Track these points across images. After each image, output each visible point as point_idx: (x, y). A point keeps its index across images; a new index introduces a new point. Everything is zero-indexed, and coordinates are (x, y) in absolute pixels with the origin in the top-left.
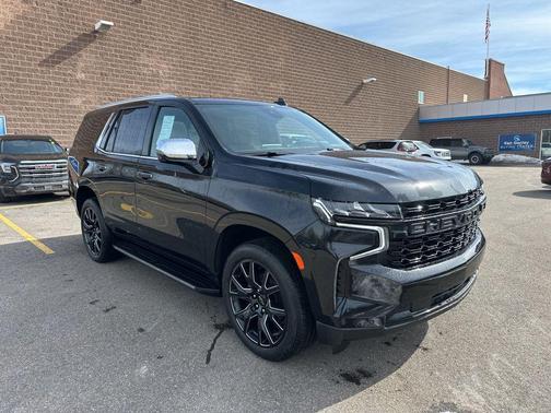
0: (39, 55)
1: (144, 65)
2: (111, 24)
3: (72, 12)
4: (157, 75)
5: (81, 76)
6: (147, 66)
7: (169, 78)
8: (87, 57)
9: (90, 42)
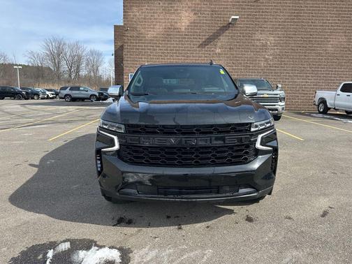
0: (199, 42)
1: (257, 40)
2: (238, 17)
3: (219, 14)
4: (265, 45)
5: (218, 51)
6: (260, 40)
7: (274, 46)
8: (223, 39)
9: (226, 30)
